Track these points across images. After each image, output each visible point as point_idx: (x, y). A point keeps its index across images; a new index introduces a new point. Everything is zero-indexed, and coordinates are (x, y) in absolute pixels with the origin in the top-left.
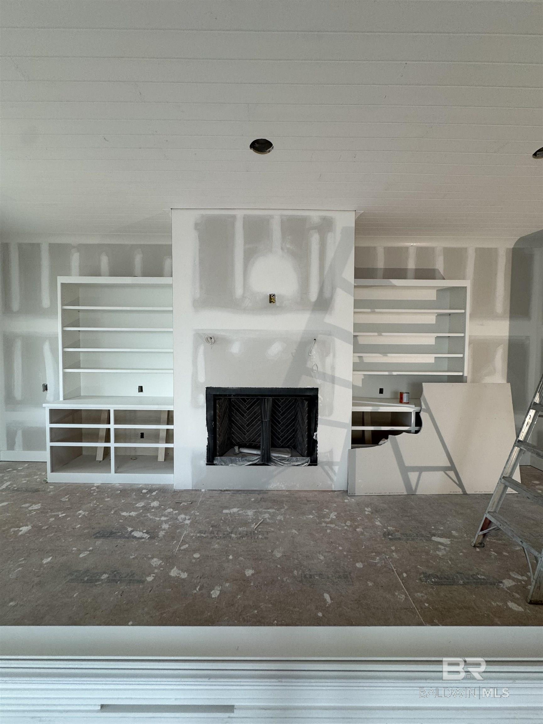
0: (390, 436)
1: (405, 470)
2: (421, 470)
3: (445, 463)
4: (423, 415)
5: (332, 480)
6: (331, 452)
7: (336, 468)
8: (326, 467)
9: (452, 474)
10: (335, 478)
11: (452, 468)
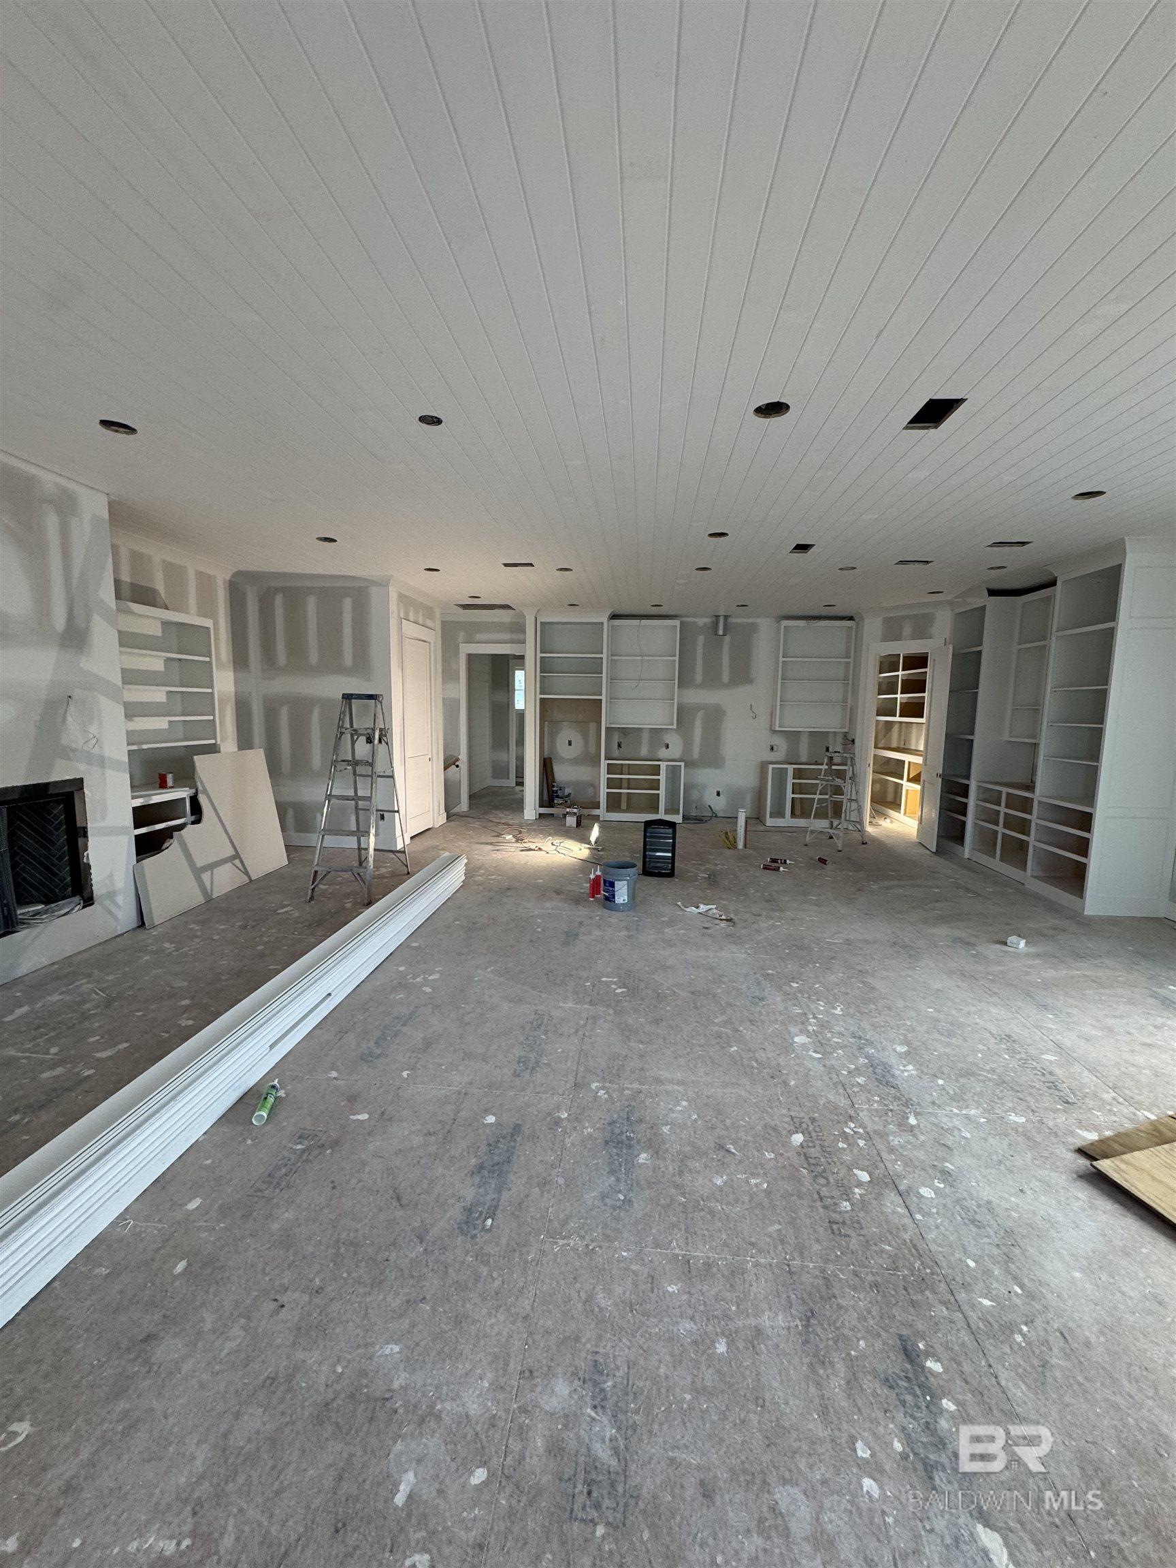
0: (175, 834)
1: (198, 872)
2: (211, 867)
3: (231, 852)
4: (202, 799)
5: (116, 918)
6: (111, 876)
7: (120, 899)
8: (107, 902)
9: (237, 862)
10: (120, 915)
11: (237, 856)
